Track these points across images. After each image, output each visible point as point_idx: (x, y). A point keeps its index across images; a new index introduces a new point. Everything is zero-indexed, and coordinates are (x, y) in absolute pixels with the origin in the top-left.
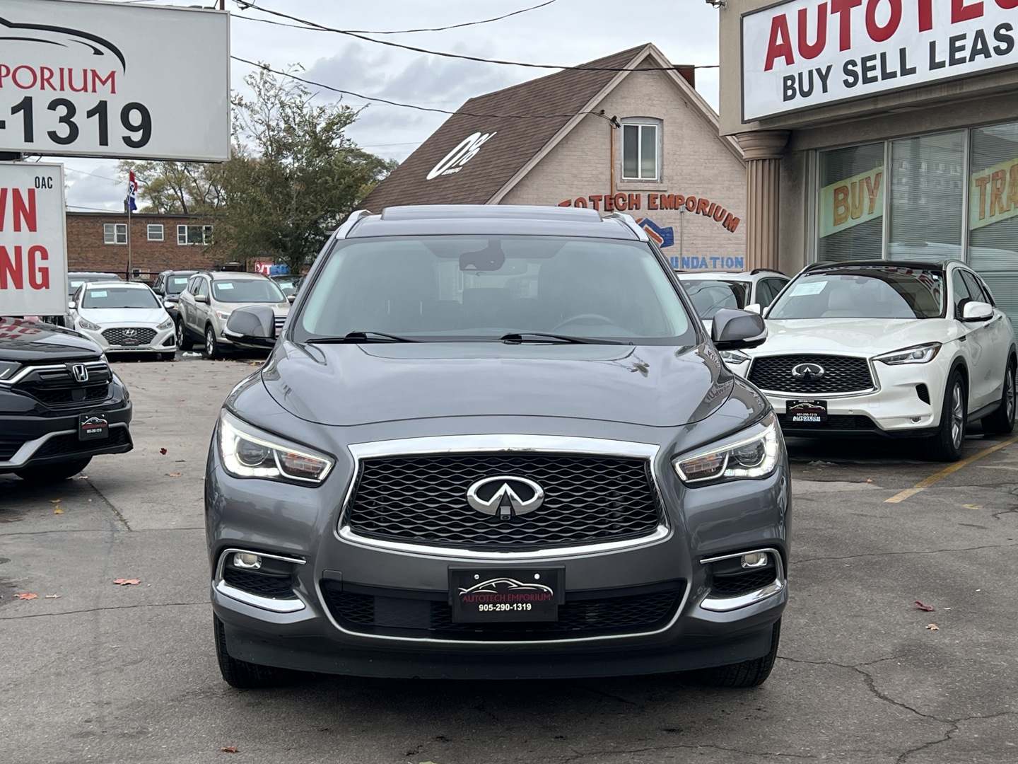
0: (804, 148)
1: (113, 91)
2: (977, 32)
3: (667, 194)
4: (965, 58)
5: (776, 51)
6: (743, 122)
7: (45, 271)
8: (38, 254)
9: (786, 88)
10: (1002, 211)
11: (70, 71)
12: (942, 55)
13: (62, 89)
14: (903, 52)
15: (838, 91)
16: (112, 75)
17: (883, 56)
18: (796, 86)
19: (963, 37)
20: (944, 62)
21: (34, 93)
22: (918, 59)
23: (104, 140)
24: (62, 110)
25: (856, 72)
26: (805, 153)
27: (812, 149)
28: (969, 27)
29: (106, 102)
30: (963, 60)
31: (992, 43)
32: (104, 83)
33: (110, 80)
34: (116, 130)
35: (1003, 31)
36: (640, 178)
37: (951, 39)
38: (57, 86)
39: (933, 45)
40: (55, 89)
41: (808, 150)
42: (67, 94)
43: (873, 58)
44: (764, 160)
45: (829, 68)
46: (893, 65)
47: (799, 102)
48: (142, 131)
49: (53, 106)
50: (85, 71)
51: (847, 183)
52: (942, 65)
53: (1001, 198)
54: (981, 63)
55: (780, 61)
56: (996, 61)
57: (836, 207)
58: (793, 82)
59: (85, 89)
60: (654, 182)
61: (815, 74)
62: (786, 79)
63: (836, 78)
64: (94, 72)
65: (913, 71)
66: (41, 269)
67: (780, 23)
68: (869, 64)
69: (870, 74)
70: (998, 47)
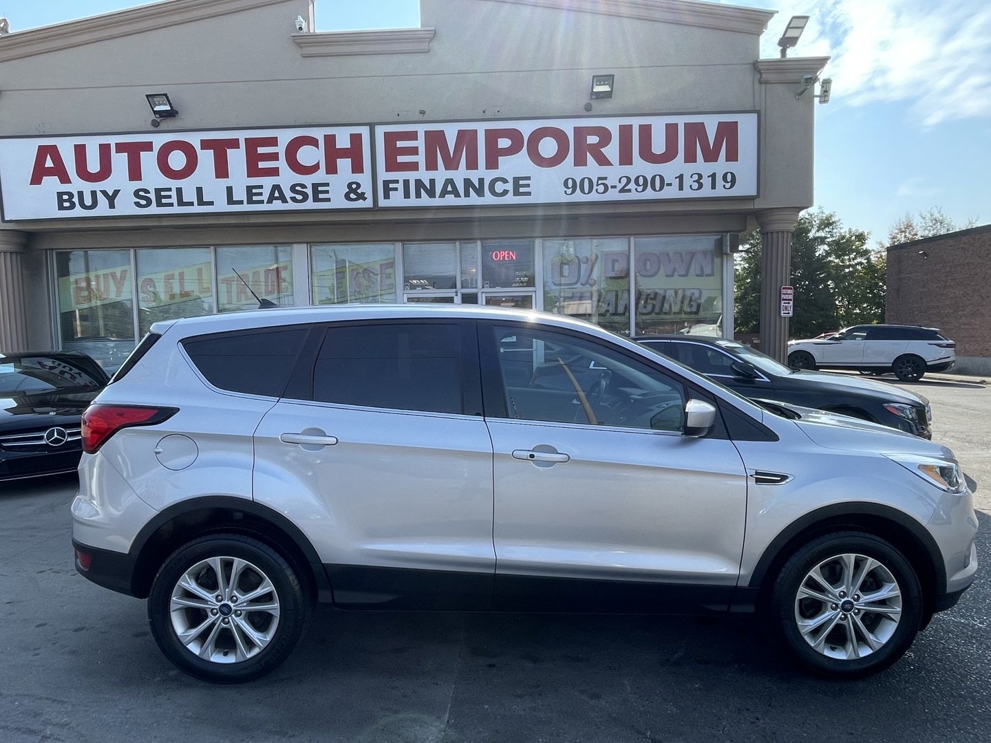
0: (45, 248)
2: (275, 185)
4: (262, 201)
5: (45, 171)
6: (3, 222)
9: (60, 201)
12: (240, 194)
14: (199, 190)
17: (179, 191)
18: (76, 200)
19: (261, 187)
20: (242, 201)
22: (215, 197)
25: (149, 198)
26: (44, 252)
27: (51, 249)
28: (267, 182)
35: (298, 188)
37: (248, 187)
39: (229, 190)
41: (46, 250)
43: (170, 190)
44: (11, 253)
45: (116, 192)
46: (190, 197)
47: (79, 213)
51: (89, 275)
52: (239, 202)
54: (277, 205)
55: (51, 180)
56: (291, 206)
57: (78, 292)
58: (71, 197)
61: (100, 195)
62: (60, 195)
65: (211, 203)
67: (48, 151)
68: (164, 194)
69: (165, 201)
70: (294, 197)
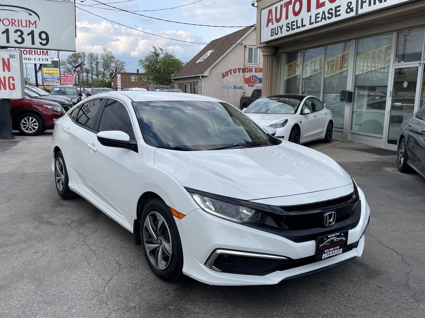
1: (36, 27)
2: (323, 11)
3: (260, 68)
4: (319, 21)
5: (269, 21)
6: (261, 43)
7: (13, 85)
8: (11, 79)
9: (272, 32)
10: (334, 72)
11: (21, 20)
12: (313, 20)
13: (19, 26)
14: (302, 19)
15: (285, 33)
16: (35, 22)
17: (297, 21)
18: (274, 32)
19: (319, 14)
20: (313, 22)
21: (10, 27)
22: (306, 22)
23: (33, 43)
24: (19, 33)
25: (289, 27)
26: (281, 54)
27: (283, 53)
28: (321, 10)
29: (34, 31)
30: (318, 22)
31: (327, 15)
32: (33, 24)
33: (35, 23)
34: (37, 40)
35: (330, 11)
36: (253, 63)
37: (316, 14)
38: (17, 25)
39: (311, 17)
40: (16, 26)
41: (282, 53)
42: (21, 28)
43: (294, 22)
44: (268, 56)
45: (283, 25)
46: (300, 24)
47: (275, 37)
48: (46, 40)
49: (16, 31)
50: (26, 21)
51: (292, 63)
52: (313, 23)
53: (333, 68)
54: (324, 22)
55: (270, 24)
56: (328, 21)
57: (289, 71)
58: (273, 31)
59: (26, 26)
60: (257, 64)
61: (279, 28)
62: (272, 29)
63: (285, 28)
64: (29, 21)
65: (305, 26)
66: (12, 84)
67: (270, 11)
68: (293, 24)
69: (293, 27)
70: (329, 16)
